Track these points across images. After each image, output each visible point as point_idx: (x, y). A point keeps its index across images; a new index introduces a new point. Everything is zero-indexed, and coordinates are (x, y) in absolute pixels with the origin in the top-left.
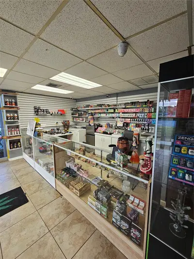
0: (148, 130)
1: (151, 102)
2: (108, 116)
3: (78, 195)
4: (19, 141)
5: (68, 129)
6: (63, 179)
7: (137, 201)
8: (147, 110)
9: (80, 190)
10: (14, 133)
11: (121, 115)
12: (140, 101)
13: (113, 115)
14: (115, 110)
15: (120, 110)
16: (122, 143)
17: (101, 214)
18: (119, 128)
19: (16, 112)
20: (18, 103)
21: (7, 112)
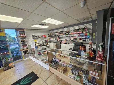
0: (86, 40)
1: (86, 28)
2: (66, 36)
3: (63, 72)
4: (27, 51)
5: (47, 43)
6: (53, 66)
7: (94, 73)
8: (84, 32)
9: (63, 70)
10: (25, 48)
11: (73, 35)
12: (80, 28)
13: (69, 35)
14: (69, 33)
15: (71, 33)
16: (83, 48)
17: (77, 80)
18: (71, 41)
19: (25, 38)
20: (26, 34)
21: (21, 38)
